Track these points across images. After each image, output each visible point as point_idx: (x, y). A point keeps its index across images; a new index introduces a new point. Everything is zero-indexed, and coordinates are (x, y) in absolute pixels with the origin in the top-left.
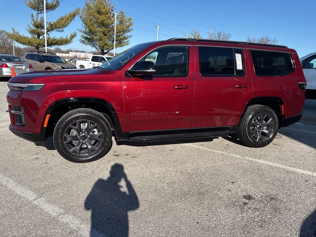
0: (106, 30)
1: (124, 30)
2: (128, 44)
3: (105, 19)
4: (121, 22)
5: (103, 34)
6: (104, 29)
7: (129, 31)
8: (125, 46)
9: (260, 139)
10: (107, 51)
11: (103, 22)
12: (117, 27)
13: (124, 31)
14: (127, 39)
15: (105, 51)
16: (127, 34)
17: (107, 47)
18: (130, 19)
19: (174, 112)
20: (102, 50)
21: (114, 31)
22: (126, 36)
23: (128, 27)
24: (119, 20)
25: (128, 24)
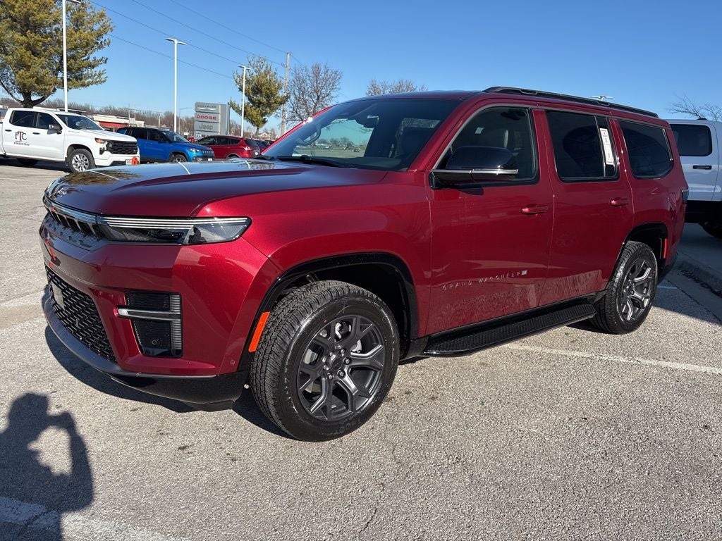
0: (38, 41)
1: (88, 44)
2: (101, 82)
3: (35, 11)
4: (77, 20)
5: (29, 53)
6: (32, 37)
7: (101, 47)
8: (94, 85)
9: (632, 316)
10: (40, 97)
11: (27, 16)
12: (69, 35)
13: (87, 46)
14: (93, 67)
15: (34, 98)
16: (96, 55)
17: (42, 87)
18: (102, 15)
19: (518, 273)
20: (27, 95)
21: (60, 43)
22: (91, 59)
23: (99, 35)
24: (69, 13)
25: (96, 27)
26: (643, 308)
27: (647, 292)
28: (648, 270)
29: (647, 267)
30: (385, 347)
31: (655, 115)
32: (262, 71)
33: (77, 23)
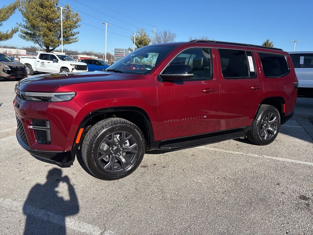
0: (51, 25)
1: (71, 26)
2: (76, 41)
3: (50, 13)
4: (67, 17)
5: (48, 30)
6: (49, 24)
7: (76, 27)
8: (74, 43)
9: (267, 137)
10: (53, 48)
11: (47, 16)
12: (64, 23)
13: (71, 27)
14: (74, 36)
15: (50, 48)
16: (74, 31)
17: (53, 44)
18: (77, 15)
19: (202, 117)
20: (48, 47)
21: (60, 26)
22: (73, 32)
23: (76, 23)
24: (64, 14)
25: (75, 19)
26: (274, 134)
27: (275, 127)
28: (275, 118)
29: (275, 116)
30: (138, 144)
31: (281, 50)
32: (143, 34)
33: (67, 18)
